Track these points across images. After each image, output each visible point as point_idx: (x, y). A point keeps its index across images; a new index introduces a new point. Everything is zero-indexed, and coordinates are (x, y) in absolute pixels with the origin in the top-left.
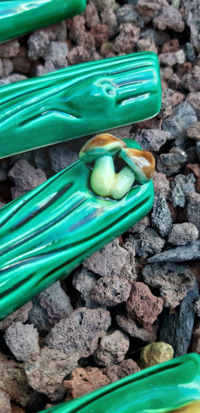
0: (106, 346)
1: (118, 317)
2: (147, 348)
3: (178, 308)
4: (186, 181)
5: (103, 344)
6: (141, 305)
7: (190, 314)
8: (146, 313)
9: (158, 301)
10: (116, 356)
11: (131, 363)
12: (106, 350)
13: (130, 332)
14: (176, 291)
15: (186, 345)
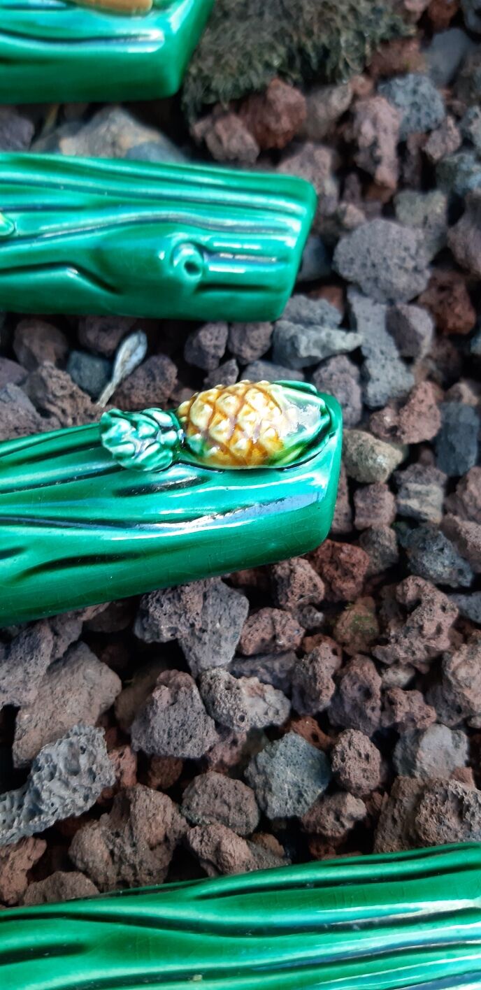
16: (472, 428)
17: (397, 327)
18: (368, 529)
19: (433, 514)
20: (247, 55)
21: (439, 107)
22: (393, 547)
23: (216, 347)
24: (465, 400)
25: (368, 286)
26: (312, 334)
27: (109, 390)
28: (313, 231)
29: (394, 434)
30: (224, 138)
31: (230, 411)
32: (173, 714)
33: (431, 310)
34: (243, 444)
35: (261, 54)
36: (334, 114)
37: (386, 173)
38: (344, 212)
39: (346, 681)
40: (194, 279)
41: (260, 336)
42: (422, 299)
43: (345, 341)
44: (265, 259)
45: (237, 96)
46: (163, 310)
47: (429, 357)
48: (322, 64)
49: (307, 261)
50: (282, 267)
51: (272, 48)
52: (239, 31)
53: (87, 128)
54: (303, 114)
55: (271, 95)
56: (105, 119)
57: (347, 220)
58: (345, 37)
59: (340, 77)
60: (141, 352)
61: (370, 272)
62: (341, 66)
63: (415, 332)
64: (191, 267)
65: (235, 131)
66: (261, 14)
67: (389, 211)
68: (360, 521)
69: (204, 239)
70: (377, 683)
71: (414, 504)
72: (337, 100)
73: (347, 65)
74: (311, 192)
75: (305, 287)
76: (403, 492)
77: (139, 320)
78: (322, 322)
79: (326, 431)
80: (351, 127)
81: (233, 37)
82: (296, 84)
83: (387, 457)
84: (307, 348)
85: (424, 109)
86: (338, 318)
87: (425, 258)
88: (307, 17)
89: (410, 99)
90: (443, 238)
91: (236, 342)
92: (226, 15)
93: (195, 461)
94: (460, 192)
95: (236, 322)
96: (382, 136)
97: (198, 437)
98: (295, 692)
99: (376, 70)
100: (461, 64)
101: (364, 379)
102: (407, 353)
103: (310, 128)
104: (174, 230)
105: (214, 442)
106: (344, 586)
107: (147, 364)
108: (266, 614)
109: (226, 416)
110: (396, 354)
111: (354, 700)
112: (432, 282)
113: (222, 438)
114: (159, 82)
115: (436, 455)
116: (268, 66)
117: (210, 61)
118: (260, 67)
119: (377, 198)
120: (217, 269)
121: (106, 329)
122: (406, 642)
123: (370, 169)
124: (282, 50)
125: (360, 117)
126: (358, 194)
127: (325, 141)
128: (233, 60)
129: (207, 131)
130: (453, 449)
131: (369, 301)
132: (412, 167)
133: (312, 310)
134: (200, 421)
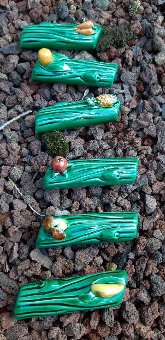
0: (96, 261)
1: (101, 251)
2: (108, 264)
3: (122, 253)
4: (137, 208)
5: (95, 260)
6: (110, 250)
7: (126, 257)
8: (111, 252)
9: (116, 250)
10: (98, 265)
11: (102, 268)
12: (95, 262)
13: (105, 258)
14: (123, 248)
15: (122, 266)
16: (141, 106)
17: (130, 90)
18: (124, 121)
19: (134, 120)
20: (107, 42)
21: (141, 51)
22: (127, 124)
23: (100, 91)
24: (141, 102)
25: (126, 83)
26: (116, 90)
27: (83, 98)
28: (117, 73)
29: (128, 106)
30: (103, 57)
31: (104, 98)
32: (93, 144)
33: (137, 87)
34: (105, 103)
35: (110, 42)
36: (122, 52)
37: (130, 63)
38: (122, 70)
39: (119, 143)
40: (98, 80)
41: (108, 90)
42: (135, 85)
43: (122, 91)
44: (109, 77)
45: (105, 49)
46: (92, 85)
47: (136, 95)
48: (120, 44)
49: (116, 78)
50: (112, 78)
51: (112, 41)
52: (106, 38)
53: (79, 54)
54: (116, 53)
55: (111, 49)
56: (83, 52)
57: (123, 71)
58: (125, 39)
59: (123, 46)
60: (88, 92)
61: (126, 80)
62: (123, 44)
63: (133, 90)
64: (98, 78)
65: (105, 55)
66: (110, 34)
67: (130, 70)
68: (122, 120)
69: (100, 74)
70: (123, 143)
71: (131, 118)
72: (122, 50)
73: (124, 44)
74: (117, 66)
75: (115, 82)
76: (130, 116)
77: (88, 86)
78: (118, 88)
79: (117, 102)
80: (125, 55)
81: (105, 39)
82: (115, 48)
83: (127, 110)
84: (115, 92)
85: (138, 52)
86: (121, 88)
87: (136, 78)
88: (118, 35)
89: (136, 50)
90: (139, 75)
91: (104, 91)
92: (104, 34)
93: (98, 105)
94: (142, 67)
95: (104, 87)
96: (130, 57)
97: (99, 101)
98: (111, 145)
99: (130, 44)
100: (145, 43)
101: (124, 98)
102: (132, 94)
103: (118, 55)
104: (95, 72)
105: (101, 102)
106: (119, 129)
107: (89, 94)
108: (107, 133)
109: (103, 99)
110: (130, 94)
111: (120, 146)
112: (137, 82)
113: (103, 102)
114: (92, 47)
115: (136, 111)
116: (111, 44)
117: (101, 43)
118: (109, 44)
119: (128, 68)
120: (102, 78)
121: (83, 88)
122: (128, 136)
123: (127, 62)
124: (113, 41)
125: (126, 53)
126: (125, 67)
127: (120, 57)
128: (105, 43)
129: (100, 55)
130: (138, 110)
131: (126, 85)
132: (135, 62)
133: (116, 86)
134: (100, 99)
